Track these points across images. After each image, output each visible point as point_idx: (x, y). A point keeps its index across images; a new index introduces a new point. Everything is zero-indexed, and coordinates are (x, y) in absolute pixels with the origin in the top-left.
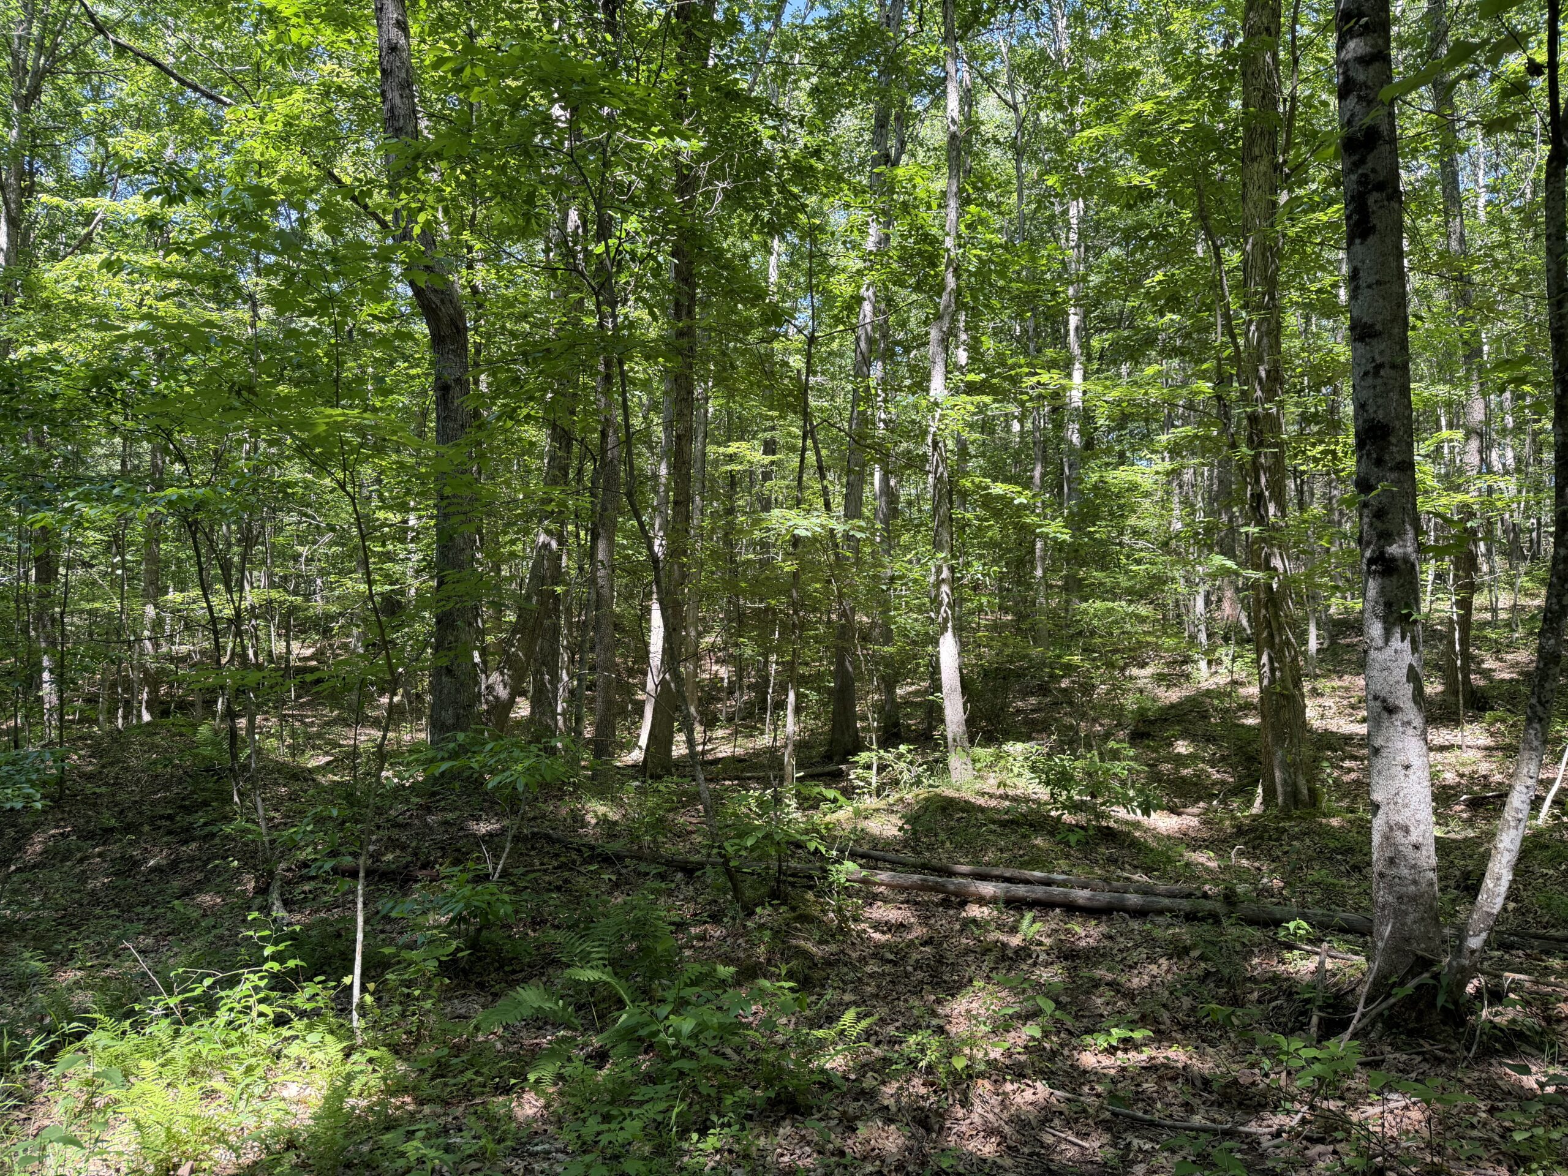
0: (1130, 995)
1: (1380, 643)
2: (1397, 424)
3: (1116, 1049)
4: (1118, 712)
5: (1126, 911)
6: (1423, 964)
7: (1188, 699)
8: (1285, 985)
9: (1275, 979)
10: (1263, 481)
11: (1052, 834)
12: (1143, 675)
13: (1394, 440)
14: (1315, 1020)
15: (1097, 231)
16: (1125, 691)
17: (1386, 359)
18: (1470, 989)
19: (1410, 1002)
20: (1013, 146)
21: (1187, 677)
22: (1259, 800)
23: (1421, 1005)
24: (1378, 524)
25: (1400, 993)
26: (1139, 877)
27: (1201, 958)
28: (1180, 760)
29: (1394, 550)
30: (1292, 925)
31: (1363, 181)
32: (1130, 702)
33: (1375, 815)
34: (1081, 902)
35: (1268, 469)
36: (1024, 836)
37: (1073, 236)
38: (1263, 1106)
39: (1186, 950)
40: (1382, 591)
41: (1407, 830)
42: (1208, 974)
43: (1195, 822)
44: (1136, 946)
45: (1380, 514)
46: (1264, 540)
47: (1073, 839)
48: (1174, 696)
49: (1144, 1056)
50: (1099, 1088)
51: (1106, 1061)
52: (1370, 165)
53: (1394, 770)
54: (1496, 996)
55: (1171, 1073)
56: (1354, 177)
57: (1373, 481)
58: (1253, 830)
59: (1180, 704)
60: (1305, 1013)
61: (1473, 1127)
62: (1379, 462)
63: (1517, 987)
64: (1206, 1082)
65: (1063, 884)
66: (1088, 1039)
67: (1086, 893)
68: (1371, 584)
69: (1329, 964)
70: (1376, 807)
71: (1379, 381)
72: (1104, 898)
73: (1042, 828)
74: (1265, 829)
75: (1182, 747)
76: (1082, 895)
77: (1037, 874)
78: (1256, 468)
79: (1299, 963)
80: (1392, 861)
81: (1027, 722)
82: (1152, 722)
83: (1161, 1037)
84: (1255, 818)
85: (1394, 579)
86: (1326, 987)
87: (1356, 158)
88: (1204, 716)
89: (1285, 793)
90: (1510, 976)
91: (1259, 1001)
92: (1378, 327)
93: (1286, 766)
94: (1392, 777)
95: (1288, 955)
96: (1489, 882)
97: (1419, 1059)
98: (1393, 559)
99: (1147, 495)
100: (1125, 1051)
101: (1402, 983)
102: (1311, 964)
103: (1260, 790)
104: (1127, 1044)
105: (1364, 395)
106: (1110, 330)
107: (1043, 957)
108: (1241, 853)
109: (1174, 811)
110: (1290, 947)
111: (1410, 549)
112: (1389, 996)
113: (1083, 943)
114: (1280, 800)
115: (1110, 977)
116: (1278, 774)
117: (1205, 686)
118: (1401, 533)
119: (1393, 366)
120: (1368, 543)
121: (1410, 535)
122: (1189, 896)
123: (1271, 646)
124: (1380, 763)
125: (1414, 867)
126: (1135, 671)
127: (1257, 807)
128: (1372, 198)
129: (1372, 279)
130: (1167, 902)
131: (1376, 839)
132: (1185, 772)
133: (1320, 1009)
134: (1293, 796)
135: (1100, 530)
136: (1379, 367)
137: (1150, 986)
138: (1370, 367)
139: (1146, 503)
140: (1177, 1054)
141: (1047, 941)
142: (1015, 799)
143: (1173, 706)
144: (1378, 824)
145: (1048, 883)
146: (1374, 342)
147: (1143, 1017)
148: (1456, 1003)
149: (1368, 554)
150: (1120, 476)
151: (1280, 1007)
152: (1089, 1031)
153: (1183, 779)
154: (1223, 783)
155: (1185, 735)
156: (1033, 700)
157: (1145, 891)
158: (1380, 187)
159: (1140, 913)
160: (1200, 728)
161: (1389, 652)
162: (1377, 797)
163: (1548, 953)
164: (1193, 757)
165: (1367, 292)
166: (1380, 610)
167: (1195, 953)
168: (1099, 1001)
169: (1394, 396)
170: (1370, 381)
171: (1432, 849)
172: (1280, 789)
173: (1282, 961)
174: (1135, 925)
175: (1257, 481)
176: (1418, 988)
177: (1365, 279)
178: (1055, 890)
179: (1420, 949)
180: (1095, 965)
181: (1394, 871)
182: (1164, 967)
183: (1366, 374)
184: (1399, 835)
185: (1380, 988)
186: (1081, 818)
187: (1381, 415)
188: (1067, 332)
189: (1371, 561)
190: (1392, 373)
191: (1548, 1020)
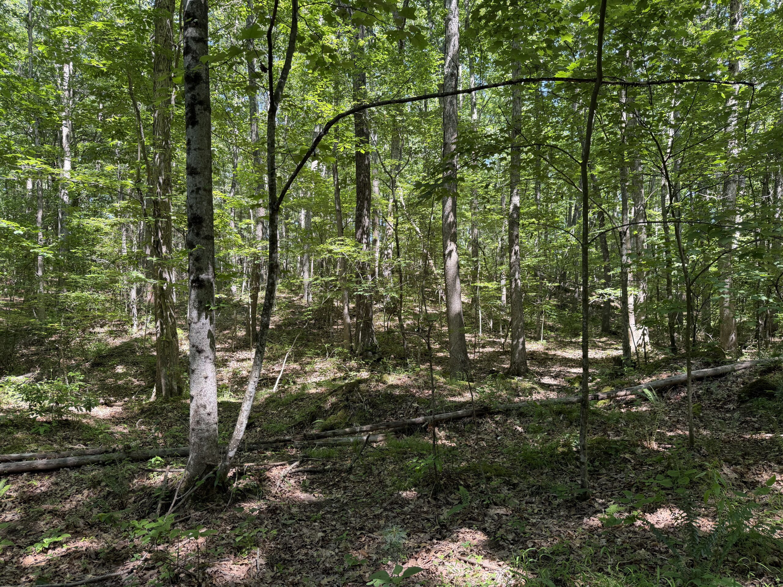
0: (62, 516)
1: (196, 320)
2: (206, 217)
3: (48, 549)
4: (84, 353)
5: (68, 467)
6: (210, 467)
7: (125, 343)
8: (148, 491)
9: (144, 488)
10: (160, 235)
11: (28, 429)
12: (101, 331)
13: (204, 225)
14: (160, 505)
15: (82, 85)
16: (90, 341)
17: (202, 186)
18: (230, 474)
19: (204, 486)
20: (26, 20)
21: (126, 332)
22: (154, 394)
23: (209, 487)
24: (197, 264)
25: (199, 483)
26: (80, 446)
27: (107, 486)
28: (118, 376)
29: (203, 276)
30: (153, 460)
31: (193, 98)
32: (92, 347)
33: (191, 401)
34: (40, 467)
35: (162, 229)
36: (10, 433)
37: (65, 84)
38: (126, 559)
39: (99, 483)
40: (198, 296)
41: (205, 407)
42: (109, 493)
43: (119, 409)
44: (71, 486)
45: (197, 259)
46: (160, 264)
47: (42, 430)
48: (118, 342)
49: (64, 549)
50: (32, 577)
51: (40, 558)
52: (197, 91)
53: (200, 380)
54: (241, 474)
55: (78, 555)
56: (189, 95)
57: (194, 243)
58: (149, 410)
59: (120, 346)
60: (156, 503)
61: (223, 539)
62: (198, 234)
63: (250, 469)
64: (97, 554)
65: (30, 458)
66: (32, 548)
67: (44, 461)
68: (193, 292)
69: (170, 475)
70: (192, 398)
71: (198, 196)
72: (54, 462)
73: (23, 426)
74: (155, 409)
75: (120, 369)
76: (40, 463)
77: (14, 455)
78: (157, 228)
79: (156, 477)
80: (198, 422)
81: (27, 362)
82: (104, 357)
83: (77, 534)
84: (151, 404)
85: (203, 290)
86: (167, 488)
87: (190, 86)
88: (133, 352)
89: (166, 390)
90: (247, 465)
91: (134, 502)
92: (199, 170)
93: (167, 377)
94: (199, 383)
95: (151, 475)
96: (238, 426)
97: (205, 512)
98: (203, 281)
99: (106, 234)
100: (54, 549)
101: (200, 479)
102: (162, 478)
103: (155, 390)
104: (55, 545)
105: (192, 201)
106: (89, 141)
107: (10, 505)
108: (142, 423)
109: (108, 404)
110: (152, 471)
111: (210, 277)
112: (195, 486)
113: (39, 491)
114: (164, 393)
115: (51, 507)
116: (163, 381)
117: (134, 336)
118: (207, 269)
119: (205, 190)
120: (192, 273)
121: (211, 269)
122: (107, 452)
123: (162, 317)
124: (194, 376)
125: (207, 424)
126: (97, 329)
127: (153, 398)
128: (197, 107)
129: (197, 146)
130: (93, 458)
131: (192, 413)
132: (120, 382)
133: (163, 499)
134: (170, 391)
135: (78, 252)
136: (198, 189)
137: (76, 507)
138: (195, 188)
139: (106, 239)
140: (83, 543)
141: (14, 495)
142: (8, 411)
143: (117, 348)
144: (193, 406)
145: (20, 459)
146: (197, 177)
147: (67, 527)
148: (223, 483)
149: (192, 278)
150: (92, 223)
151: (145, 503)
152: (32, 544)
153: (119, 387)
154: (140, 386)
155: (120, 363)
156: (33, 348)
157: (81, 454)
158: (201, 103)
159: (76, 466)
160: (131, 358)
161: (200, 324)
162: (193, 393)
163: (267, 449)
164: (125, 374)
165: (193, 151)
166: (196, 304)
167: (103, 484)
168: (42, 523)
169: (205, 203)
170: (194, 195)
171: (216, 414)
172: (163, 388)
173: (149, 479)
174: (73, 474)
175: (157, 235)
176: (207, 479)
177: (193, 146)
178: (24, 463)
179: (209, 461)
180: (43, 503)
181: (199, 427)
182: (85, 495)
183: (193, 191)
184: (202, 410)
185: (190, 482)
186: (49, 417)
187: (199, 212)
188: (62, 138)
189: (193, 281)
190: (204, 193)
191: (260, 481)
